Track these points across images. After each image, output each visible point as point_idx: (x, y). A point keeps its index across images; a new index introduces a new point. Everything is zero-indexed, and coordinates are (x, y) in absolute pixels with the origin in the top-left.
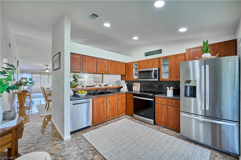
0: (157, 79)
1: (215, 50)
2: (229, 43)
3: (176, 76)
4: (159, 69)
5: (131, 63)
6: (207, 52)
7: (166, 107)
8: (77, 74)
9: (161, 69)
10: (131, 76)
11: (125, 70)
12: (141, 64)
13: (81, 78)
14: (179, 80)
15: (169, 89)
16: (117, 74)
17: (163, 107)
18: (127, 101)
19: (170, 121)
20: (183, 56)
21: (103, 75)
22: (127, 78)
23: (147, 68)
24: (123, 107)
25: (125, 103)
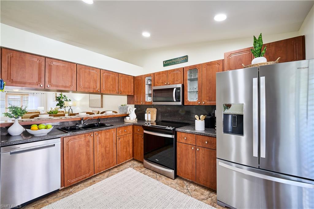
0: (180, 101)
1: (270, 54)
2: (292, 42)
3: (210, 97)
4: (183, 86)
5: (141, 76)
6: (260, 55)
7: (193, 148)
8: (64, 94)
9: (187, 86)
10: (142, 97)
11: (133, 88)
12: (156, 78)
13: (70, 100)
14: (215, 105)
15: (198, 118)
16: (120, 93)
17: (190, 149)
18: (134, 138)
19: (201, 172)
20: (221, 65)
21: (103, 95)
22: (136, 100)
23: (166, 85)
24: (126, 149)
25: (131, 142)
